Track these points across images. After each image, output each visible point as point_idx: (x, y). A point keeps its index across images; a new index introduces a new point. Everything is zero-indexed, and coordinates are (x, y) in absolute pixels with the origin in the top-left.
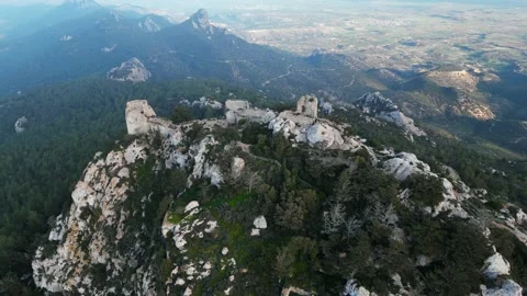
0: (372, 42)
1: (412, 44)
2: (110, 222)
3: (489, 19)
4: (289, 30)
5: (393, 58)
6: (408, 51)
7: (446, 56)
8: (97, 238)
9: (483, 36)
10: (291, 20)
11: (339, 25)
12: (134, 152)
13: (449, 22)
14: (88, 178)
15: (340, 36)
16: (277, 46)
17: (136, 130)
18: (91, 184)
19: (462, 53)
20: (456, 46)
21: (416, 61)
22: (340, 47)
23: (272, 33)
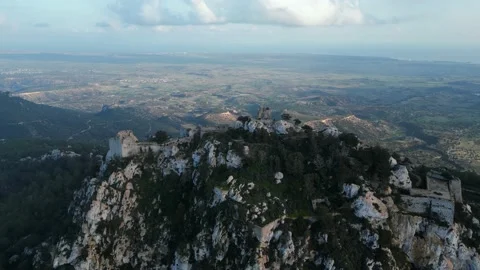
0: (148, 97)
1: (183, 96)
2: (130, 226)
3: (229, 75)
4: (64, 91)
5: (171, 107)
6: (181, 101)
7: (210, 103)
8: (120, 242)
9: (229, 87)
10: (62, 82)
11: (113, 84)
12: (132, 170)
13: (203, 78)
14: (100, 197)
15: (117, 94)
16: (57, 105)
17: (130, 153)
18: (104, 201)
19: (220, 100)
20: (214, 95)
21: (190, 108)
22: (122, 102)
23: (47, 94)
